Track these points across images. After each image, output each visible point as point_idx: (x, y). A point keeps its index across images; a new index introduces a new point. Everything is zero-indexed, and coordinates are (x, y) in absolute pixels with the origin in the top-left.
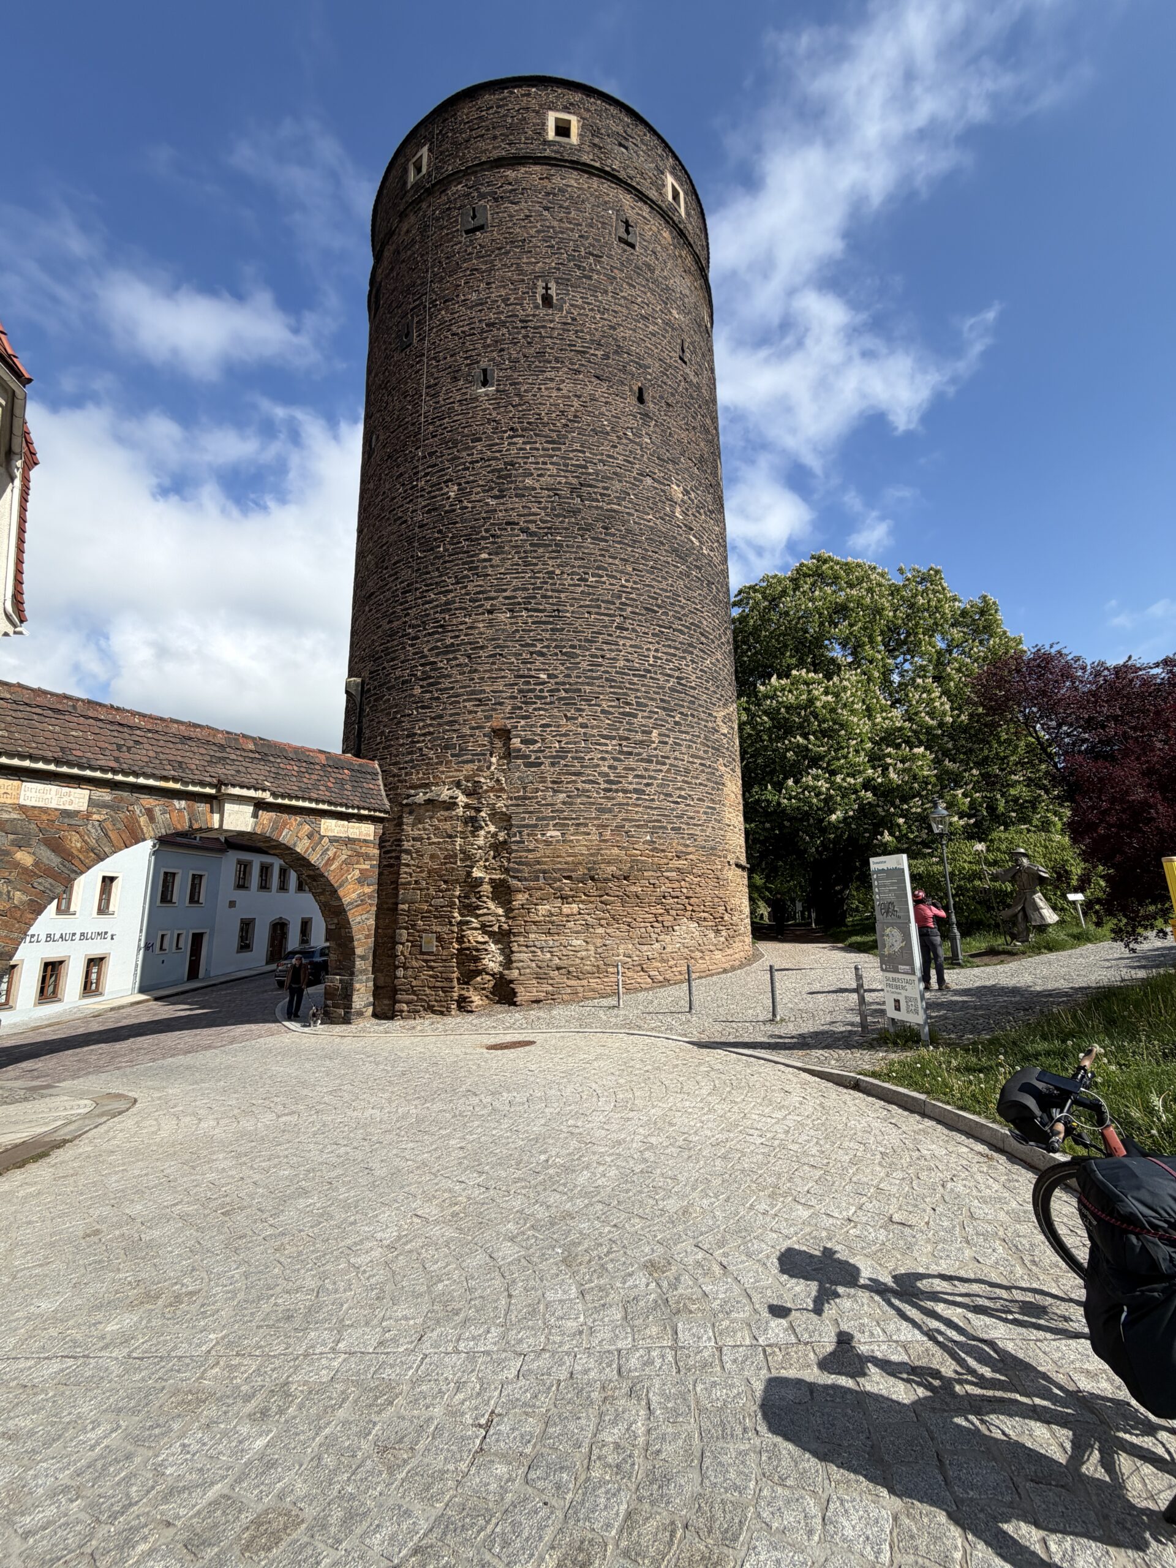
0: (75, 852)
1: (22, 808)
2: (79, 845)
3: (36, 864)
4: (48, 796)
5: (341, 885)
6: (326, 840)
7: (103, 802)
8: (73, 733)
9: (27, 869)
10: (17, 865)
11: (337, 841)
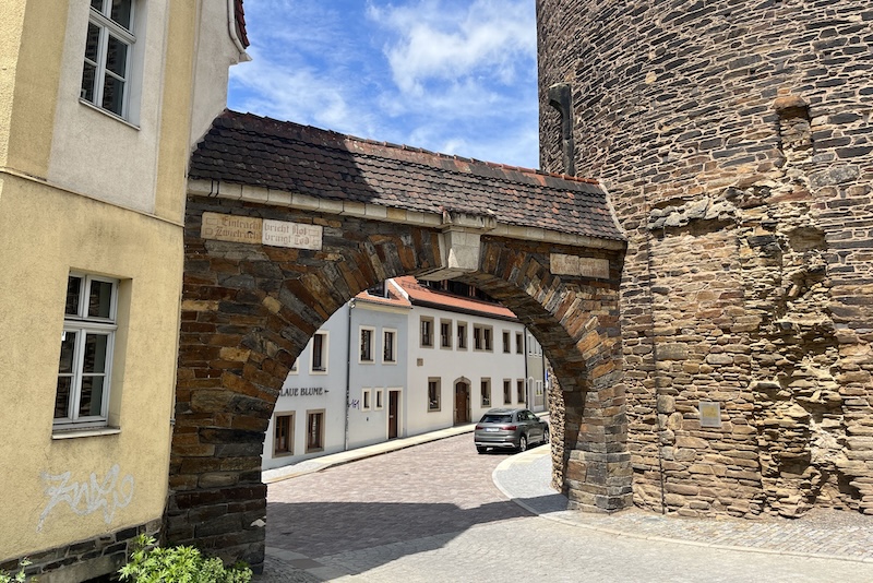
0: (316, 298)
1: (265, 248)
2: (318, 289)
3: (283, 309)
4: (287, 235)
5: (580, 337)
6: (557, 279)
7: (336, 239)
8: (301, 163)
9: (275, 316)
10: (266, 311)
11: (569, 281)
